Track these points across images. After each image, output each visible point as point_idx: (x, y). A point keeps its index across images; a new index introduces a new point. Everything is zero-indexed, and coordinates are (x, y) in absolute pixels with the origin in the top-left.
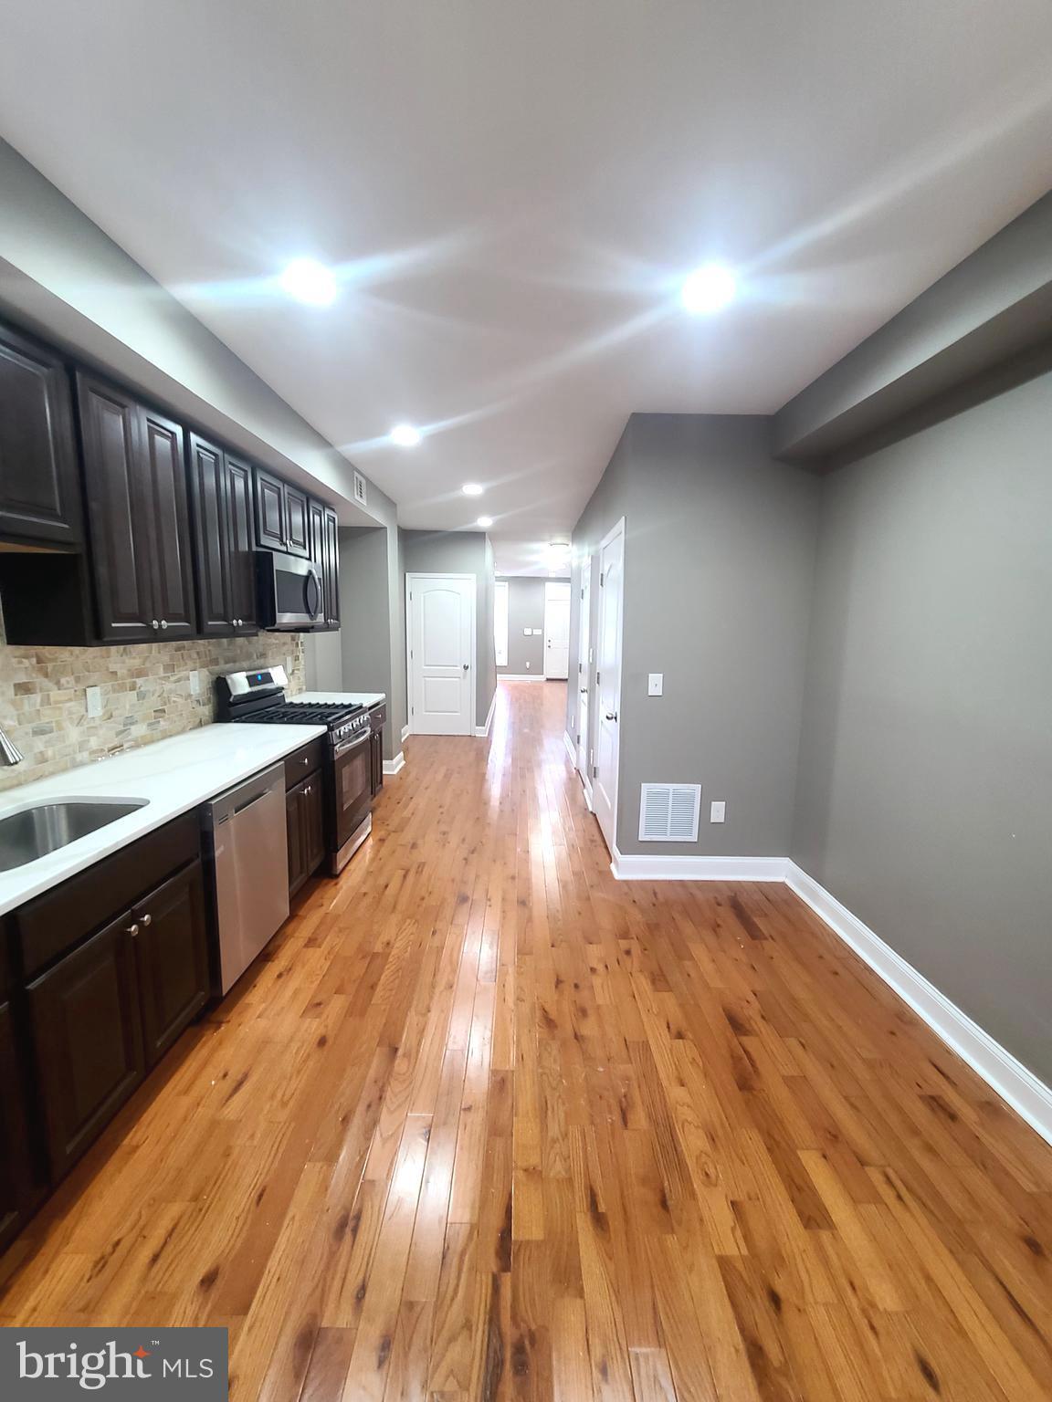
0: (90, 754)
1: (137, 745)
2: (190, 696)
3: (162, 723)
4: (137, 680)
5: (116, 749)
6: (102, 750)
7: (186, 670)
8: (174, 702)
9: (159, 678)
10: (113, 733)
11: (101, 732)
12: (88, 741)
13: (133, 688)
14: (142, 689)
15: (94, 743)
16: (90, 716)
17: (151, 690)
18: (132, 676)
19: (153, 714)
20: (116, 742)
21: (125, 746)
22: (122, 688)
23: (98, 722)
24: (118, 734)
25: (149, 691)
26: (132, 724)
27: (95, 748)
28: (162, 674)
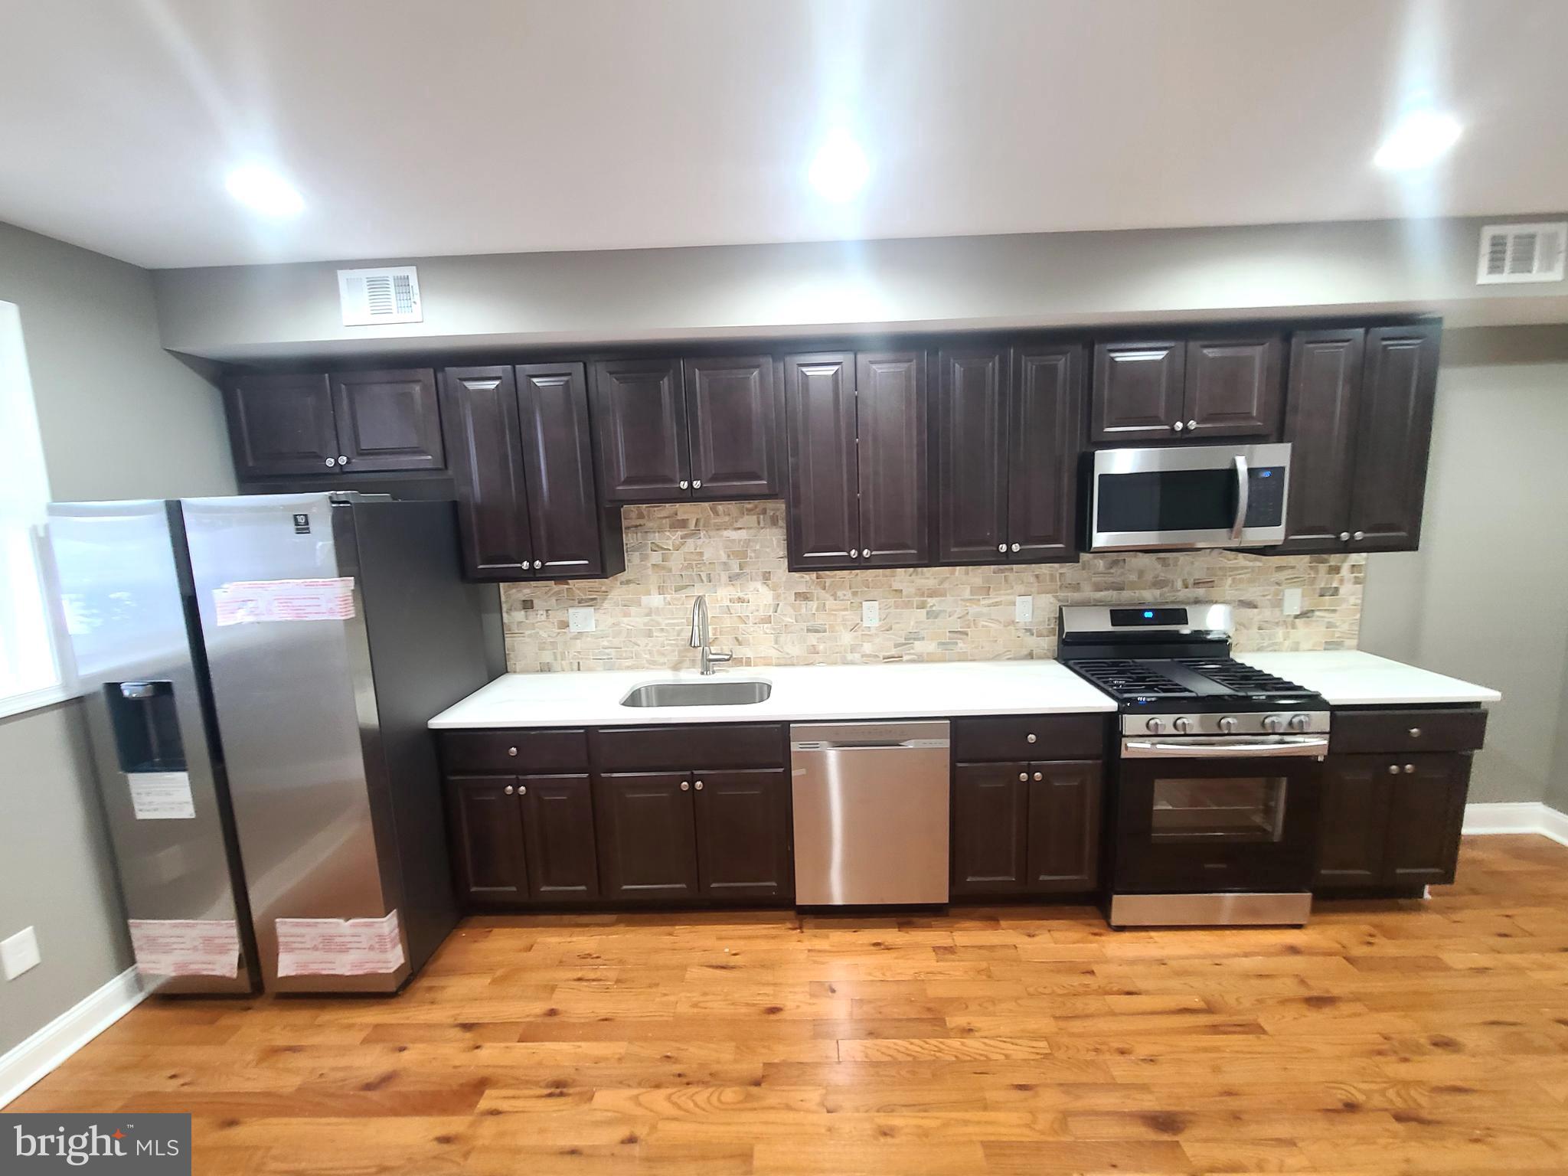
0: (863, 656)
1: (920, 659)
2: (1013, 622)
3: (961, 644)
4: (929, 600)
5: (889, 659)
6: (877, 656)
7: (1012, 594)
8: (983, 626)
9: (962, 600)
10: (891, 644)
11: (877, 640)
12: (862, 645)
13: (922, 606)
14: (934, 608)
15: (867, 648)
16: (865, 624)
17: (949, 610)
18: (922, 595)
19: (948, 634)
20: (893, 652)
21: (905, 658)
22: (908, 605)
23: (873, 631)
24: (896, 646)
25: (945, 611)
26: (915, 639)
27: (868, 652)
28: (967, 594)
